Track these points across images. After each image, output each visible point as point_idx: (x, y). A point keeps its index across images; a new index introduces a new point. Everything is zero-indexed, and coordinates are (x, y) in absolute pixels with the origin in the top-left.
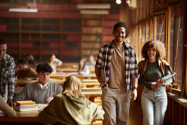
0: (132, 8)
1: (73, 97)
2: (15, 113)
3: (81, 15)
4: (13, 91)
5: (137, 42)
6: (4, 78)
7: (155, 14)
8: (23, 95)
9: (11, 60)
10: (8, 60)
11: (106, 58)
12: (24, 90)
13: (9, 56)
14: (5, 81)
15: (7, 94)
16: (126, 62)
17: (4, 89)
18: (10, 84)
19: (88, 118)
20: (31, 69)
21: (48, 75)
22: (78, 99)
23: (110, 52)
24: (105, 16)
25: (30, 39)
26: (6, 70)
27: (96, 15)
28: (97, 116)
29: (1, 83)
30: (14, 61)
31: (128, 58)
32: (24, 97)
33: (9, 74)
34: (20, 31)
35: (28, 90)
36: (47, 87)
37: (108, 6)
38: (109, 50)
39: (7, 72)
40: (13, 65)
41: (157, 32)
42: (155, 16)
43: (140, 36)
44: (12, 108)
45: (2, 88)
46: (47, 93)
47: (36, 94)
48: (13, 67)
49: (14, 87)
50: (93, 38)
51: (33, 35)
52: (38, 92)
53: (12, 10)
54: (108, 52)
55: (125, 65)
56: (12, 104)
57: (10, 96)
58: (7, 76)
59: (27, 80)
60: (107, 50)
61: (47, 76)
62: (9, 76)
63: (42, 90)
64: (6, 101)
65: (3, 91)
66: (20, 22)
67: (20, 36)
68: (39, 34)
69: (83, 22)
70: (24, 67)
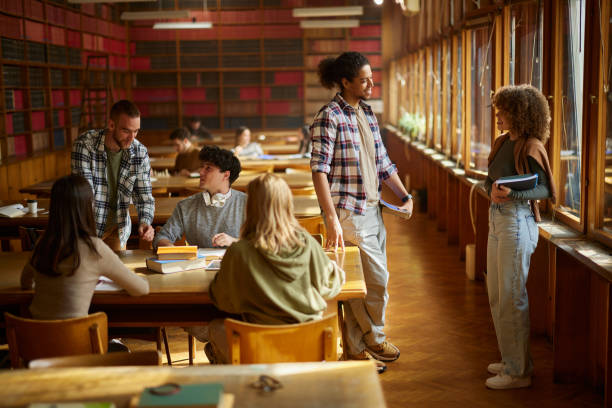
0: (408, 11)
3: (303, 31)
5: (422, 85)
6: (126, 192)
7: (468, 24)
12: (177, 212)
24: (351, 30)
25: (199, 83)
26: (131, 174)
27: (332, 30)
29: (118, 202)
34: (179, 69)
35: (184, 213)
37: (358, 11)
39: (133, 178)
42: (468, 28)
43: (430, 73)
46: (227, 217)
51: (205, 76)
53: (158, 26)
58: (133, 188)
59: (190, 177)
66: (178, 50)
67: (179, 77)
68: (217, 73)
69: (306, 44)
70: (184, 146)
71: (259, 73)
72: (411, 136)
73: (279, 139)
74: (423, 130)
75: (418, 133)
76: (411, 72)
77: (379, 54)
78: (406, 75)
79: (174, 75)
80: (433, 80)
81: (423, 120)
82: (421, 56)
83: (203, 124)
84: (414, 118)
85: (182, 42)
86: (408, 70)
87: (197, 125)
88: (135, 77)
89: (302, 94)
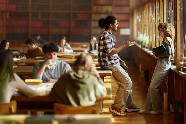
25: (40, 18)
41: (167, 10)
66: (30, 1)
67: (30, 14)
68: (49, 13)
70: (32, 47)
71: (69, 13)
72: (142, 45)
73: (78, 46)
74: (147, 42)
75: (145, 44)
77: (129, 6)
78: (140, 16)
79: (28, 13)
80: (152, 17)
81: (148, 37)
83: (41, 37)
84: (144, 36)
86: (142, 14)
87: (39, 38)
88: (8, 14)
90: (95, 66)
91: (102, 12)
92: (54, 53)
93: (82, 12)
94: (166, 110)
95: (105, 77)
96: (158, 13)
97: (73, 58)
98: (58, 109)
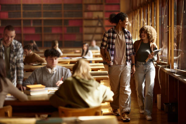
1: (83, 79)
2: (26, 97)
4: (22, 75)
6: (13, 63)
8: (32, 79)
9: (19, 45)
10: (16, 45)
11: (111, 41)
12: (32, 75)
13: (17, 42)
14: (14, 67)
15: (16, 79)
16: (126, 44)
17: (14, 74)
18: (18, 69)
19: (98, 100)
20: (36, 54)
21: (56, 59)
22: (88, 82)
23: (114, 37)
25: (32, 25)
26: (15, 56)
28: (106, 97)
29: (11, 68)
30: (22, 47)
31: (127, 41)
32: (33, 81)
33: (18, 60)
34: (22, 18)
35: (37, 75)
36: (56, 71)
38: (112, 35)
39: (16, 57)
40: (21, 50)
41: (160, 15)
43: (142, 20)
44: (23, 93)
45: (11, 73)
46: (56, 77)
47: (45, 78)
48: (22, 52)
49: (22, 71)
50: (94, 23)
51: (35, 21)
52: (47, 77)
54: (112, 37)
55: (126, 46)
56: (22, 88)
57: (20, 80)
58: (16, 62)
60: (111, 35)
61: (55, 61)
62: (18, 62)
63: (50, 74)
64: (15, 86)
65: (12, 76)
66: (22, 9)
68: (41, 20)
69: (84, 6)
70: (29, 52)
71: (61, 20)
73: (71, 52)
76: (134, 20)
78: (131, 21)
80: (144, 22)
82: (138, 11)
85: (24, 5)
89: (82, 31)
90: (91, 70)
91: (94, 18)
92: (55, 57)
93: (73, 18)
94: (159, 110)
95: (101, 81)
96: (150, 18)
97: (68, 63)
98: (63, 112)
